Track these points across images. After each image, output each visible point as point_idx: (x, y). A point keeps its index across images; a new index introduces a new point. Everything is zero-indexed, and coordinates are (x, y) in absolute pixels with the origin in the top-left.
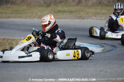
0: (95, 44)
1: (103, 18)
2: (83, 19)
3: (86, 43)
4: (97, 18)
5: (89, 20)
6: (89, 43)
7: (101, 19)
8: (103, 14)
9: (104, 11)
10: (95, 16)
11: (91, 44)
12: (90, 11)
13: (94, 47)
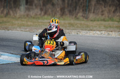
0: (15, 54)
1: (27, 30)
2: (8, 30)
3: (7, 53)
4: (22, 29)
5: (14, 31)
6: (10, 53)
7: (26, 30)
8: (28, 26)
9: (29, 23)
10: (20, 28)
11: (12, 54)
12: (17, 22)
13: (14, 57)
